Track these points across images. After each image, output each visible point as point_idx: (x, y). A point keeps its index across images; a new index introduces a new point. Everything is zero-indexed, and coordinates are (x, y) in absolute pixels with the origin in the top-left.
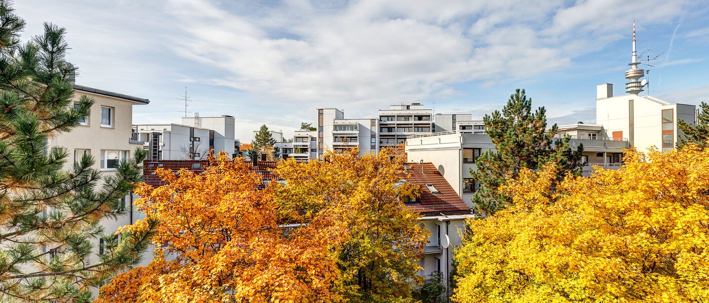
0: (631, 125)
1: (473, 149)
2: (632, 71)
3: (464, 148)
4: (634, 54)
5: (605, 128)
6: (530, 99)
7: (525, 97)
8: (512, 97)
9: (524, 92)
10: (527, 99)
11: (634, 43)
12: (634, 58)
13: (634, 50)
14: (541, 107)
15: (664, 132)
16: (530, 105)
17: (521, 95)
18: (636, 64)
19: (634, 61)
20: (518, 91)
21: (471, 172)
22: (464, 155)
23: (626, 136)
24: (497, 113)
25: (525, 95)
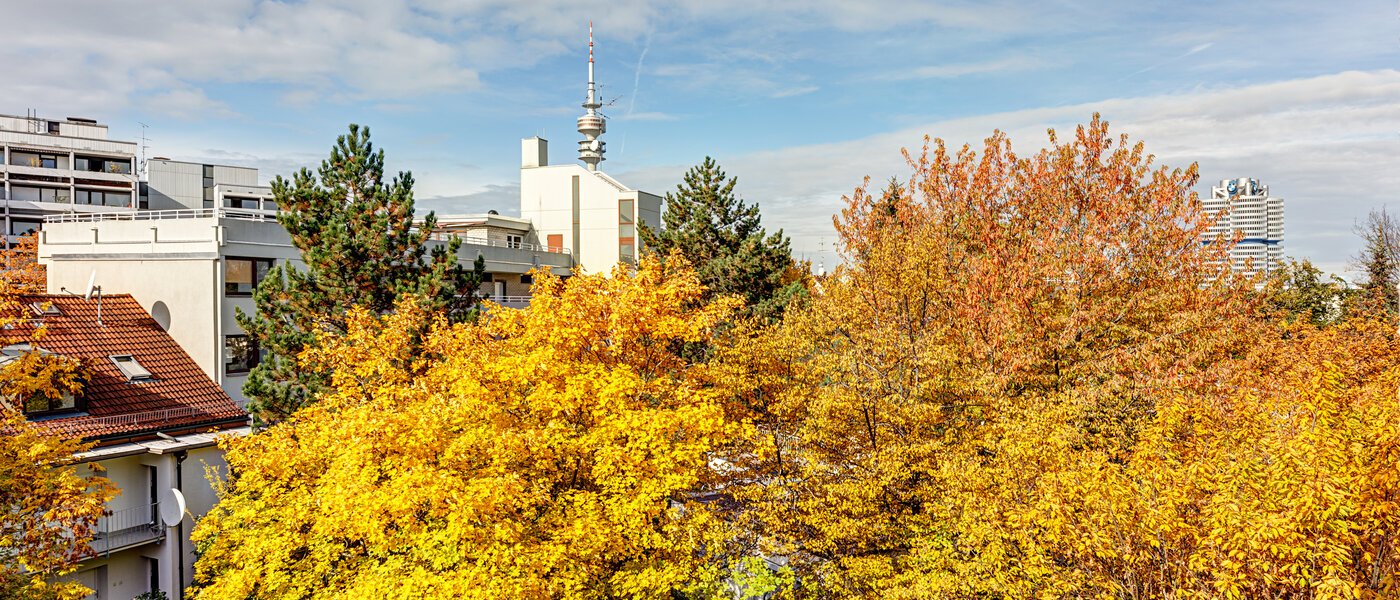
0: (576, 224)
1: (254, 260)
2: (588, 119)
3: (227, 258)
4: (591, 86)
5: (536, 227)
6: (382, 152)
7: (370, 145)
8: (341, 142)
9: (366, 133)
10: (375, 150)
11: (590, 64)
12: (590, 94)
13: (591, 80)
14: (405, 172)
15: (622, 241)
16: (381, 164)
17: (360, 139)
18: (594, 106)
19: (590, 101)
20: (355, 129)
21: (239, 319)
22: (226, 273)
23: (568, 246)
24: (307, 176)
25: (370, 140)
